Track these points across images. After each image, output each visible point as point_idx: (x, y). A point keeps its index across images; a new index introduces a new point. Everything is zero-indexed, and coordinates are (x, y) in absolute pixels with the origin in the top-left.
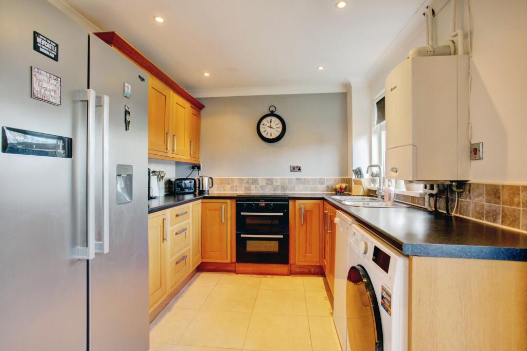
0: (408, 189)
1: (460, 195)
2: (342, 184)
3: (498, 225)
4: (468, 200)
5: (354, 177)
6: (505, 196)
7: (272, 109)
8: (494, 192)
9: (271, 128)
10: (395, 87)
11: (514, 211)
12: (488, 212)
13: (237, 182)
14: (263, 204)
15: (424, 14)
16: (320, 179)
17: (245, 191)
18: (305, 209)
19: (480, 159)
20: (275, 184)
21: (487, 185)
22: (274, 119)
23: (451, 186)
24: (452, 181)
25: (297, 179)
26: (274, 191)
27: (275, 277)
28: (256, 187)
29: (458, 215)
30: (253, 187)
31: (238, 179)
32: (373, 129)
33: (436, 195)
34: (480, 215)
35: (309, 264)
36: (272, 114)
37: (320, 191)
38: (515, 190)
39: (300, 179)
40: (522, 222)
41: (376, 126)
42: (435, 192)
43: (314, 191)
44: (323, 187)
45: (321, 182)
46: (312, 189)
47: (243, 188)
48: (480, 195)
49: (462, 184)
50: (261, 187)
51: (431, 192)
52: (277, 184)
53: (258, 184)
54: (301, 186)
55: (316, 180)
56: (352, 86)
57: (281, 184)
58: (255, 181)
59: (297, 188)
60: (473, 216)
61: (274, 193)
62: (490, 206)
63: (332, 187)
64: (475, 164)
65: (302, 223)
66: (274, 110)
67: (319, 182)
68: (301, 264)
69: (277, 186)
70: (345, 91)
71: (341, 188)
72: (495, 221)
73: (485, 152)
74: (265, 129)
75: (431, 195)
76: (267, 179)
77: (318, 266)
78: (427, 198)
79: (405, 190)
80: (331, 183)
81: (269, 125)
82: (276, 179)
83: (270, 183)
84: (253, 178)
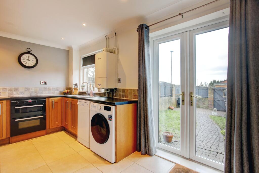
0: (99, 91)
1: (116, 92)
2: (68, 90)
3: (125, 99)
4: (117, 93)
5: (73, 87)
6: (126, 91)
7: (29, 50)
8: (123, 90)
9: (29, 60)
10: (100, 59)
11: (127, 95)
12: (122, 96)
13: (2, 90)
14: (30, 101)
15: (105, 37)
16: (56, 88)
17: (8, 95)
18: (54, 102)
19: (120, 82)
20: (31, 90)
21: (122, 89)
22: (30, 56)
23: (114, 89)
24: (114, 88)
25: (44, 88)
26: (30, 94)
27: (38, 138)
28: (17, 93)
29: (115, 97)
30: (15, 93)
31: (2, 88)
32: (81, 68)
33: (109, 92)
34: (120, 97)
35: (57, 127)
36: (29, 53)
37: (56, 93)
38: (128, 90)
39: (46, 88)
40: (129, 97)
41: (82, 67)
42: (109, 91)
43: (54, 94)
44: (58, 92)
45: (57, 89)
46: (52, 93)
47: (7, 94)
48: (121, 91)
49: (116, 89)
50: (21, 92)
51: (107, 91)
52: (32, 91)
53: (18, 91)
54: (47, 92)
55: (54, 88)
56: (73, 49)
57: (35, 90)
58: (16, 89)
59: (44, 92)
60: (119, 97)
61: (31, 96)
62: (123, 94)
63: (62, 91)
64: (119, 84)
65: (53, 108)
66: (30, 51)
67: (56, 89)
68: (53, 128)
69: (32, 92)
70: (68, 50)
71: (67, 92)
72: (124, 98)
73: (122, 81)
74: (24, 61)
75: (107, 93)
76: (25, 88)
77: (61, 127)
78: (106, 93)
79: (98, 91)
80: (62, 90)
81: (27, 58)
82: (31, 88)
83: (27, 90)
84: (15, 88)
